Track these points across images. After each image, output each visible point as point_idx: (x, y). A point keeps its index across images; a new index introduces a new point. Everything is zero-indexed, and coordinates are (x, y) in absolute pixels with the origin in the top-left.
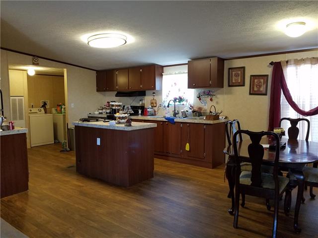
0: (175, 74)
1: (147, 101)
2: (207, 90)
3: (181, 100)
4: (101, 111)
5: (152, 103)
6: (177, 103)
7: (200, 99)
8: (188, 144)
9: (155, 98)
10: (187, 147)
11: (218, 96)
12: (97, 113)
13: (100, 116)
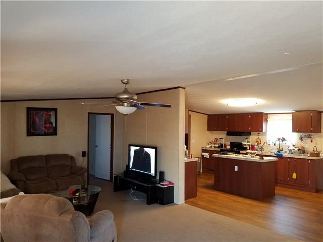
0: (280, 120)
1: (252, 139)
2: (307, 134)
3: (283, 139)
4: (210, 145)
5: (258, 141)
6: (281, 142)
7: (302, 140)
8: (294, 174)
9: (260, 137)
10: (294, 176)
11: (317, 139)
12: (208, 146)
13: (210, 149)
